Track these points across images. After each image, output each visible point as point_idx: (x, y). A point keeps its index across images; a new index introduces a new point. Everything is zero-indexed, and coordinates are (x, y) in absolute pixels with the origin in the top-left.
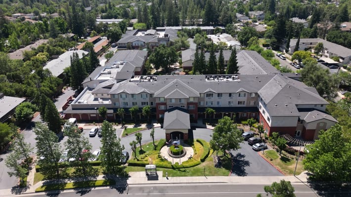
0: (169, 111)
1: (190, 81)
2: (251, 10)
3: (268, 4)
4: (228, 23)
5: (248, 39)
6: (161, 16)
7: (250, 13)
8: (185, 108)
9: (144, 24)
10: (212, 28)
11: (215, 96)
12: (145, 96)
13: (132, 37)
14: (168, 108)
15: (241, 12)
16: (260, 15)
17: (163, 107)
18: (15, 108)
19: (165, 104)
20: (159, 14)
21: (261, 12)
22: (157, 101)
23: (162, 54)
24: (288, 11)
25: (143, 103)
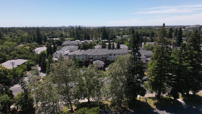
0: (95, 61)
1: (102, 50)
2: (124, 35)
3: (131, 32)
4: (113, 38)
5: (123, 42)
6: (81, 35)
7: (123, 36)
8: (101, 60)
9: (74, 38)
10: (106, 40)
11: (113, 55)
12: (84, 56)
13: (69, 42)
14: (94, 60)
15: (119, 35)
16: (128, 37)
17: (91, 60)
18: (25, 62)
19: (92, 58)
20: (80, 34)
21: (128, 36)
22: (89, 57)
23: (86, 46)
24: (141, 34)
25: (83, 59)
